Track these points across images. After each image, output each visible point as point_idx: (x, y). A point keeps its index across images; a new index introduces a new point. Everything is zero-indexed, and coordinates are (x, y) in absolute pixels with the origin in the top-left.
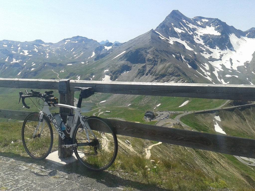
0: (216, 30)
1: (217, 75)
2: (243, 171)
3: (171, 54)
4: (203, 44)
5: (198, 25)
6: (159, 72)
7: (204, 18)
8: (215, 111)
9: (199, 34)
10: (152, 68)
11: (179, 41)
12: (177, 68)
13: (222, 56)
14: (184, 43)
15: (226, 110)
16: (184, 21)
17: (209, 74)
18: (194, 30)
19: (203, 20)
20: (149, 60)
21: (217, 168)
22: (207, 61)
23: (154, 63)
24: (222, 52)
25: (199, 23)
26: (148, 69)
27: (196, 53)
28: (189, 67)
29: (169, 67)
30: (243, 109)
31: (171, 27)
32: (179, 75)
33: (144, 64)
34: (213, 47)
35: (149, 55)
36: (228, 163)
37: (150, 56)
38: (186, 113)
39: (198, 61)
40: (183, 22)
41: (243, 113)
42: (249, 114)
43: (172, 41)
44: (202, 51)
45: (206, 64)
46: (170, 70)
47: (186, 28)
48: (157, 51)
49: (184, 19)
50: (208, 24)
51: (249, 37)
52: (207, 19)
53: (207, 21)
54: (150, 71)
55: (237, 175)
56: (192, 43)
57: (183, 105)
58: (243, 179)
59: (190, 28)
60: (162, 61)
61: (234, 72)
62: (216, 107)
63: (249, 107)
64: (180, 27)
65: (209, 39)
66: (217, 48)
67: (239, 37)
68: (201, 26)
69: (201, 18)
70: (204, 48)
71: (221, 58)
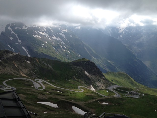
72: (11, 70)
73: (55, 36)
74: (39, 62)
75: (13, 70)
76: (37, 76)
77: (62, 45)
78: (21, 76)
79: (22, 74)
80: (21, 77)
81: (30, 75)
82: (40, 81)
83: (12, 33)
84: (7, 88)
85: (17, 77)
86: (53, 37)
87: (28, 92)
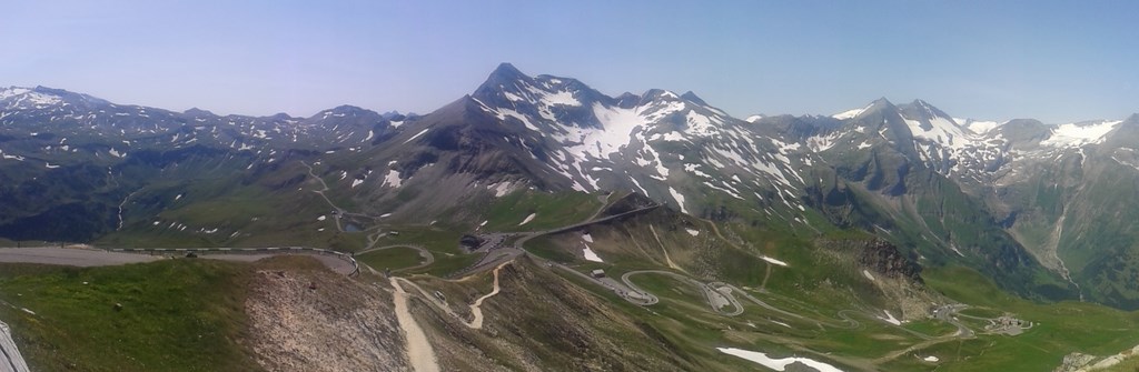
0: (574, 97)
1: (579, 169)
2: (637, 317)
3: (503, 134)
4: (554, 120)
5: (545, 89)
6: (483, 166)
7: (554, 78)
8: (582, 227)
9: (548, 104)
10: (471, 160)
11: (514, 114)
12: (514, 159)
13: (583, 137)
14: (522, 117)
15: (600, 223)
16: (522, 81)
17: (567, 167)
18: (540, 96)
19: (553, 81)
20: (463, 147)
21: (598, 321)
22: (560, 146)
23: (474, 151)
24: (584, 131)
25: (546, 85)
26: (463, 162)
27: (543, 135)
28: (533, 157)
29: (499, 158)
30: (625, 219)
31: (500, 90)
32: (517, 172)
33: (456, 154)
34: (569, 124)
35: (463, 139)
36: (613, 308)
37: (465, 140)
38: (532, 235)
39: (547, 148)
40: (519, 84)
41: (625, 226)
42: (634, 226)
43: (502, 114)
44: (553, 131)
45: (559, 152)
46: (501, 163)
47: (524, 94)
48: (478, 131)
49: (522, 78)
50: (561, 88)
51: (622, 106)
52: (559, 79)
53: (559, 82)
54: (466, 165)
55: (630, 326)
56: (536, 118)
57: (526, 221)
58: (638, 330)
59: (531, 94)
60: (486, 147)
61: (604, 163)
62: (583, 220)
63: (633, 215)
64: (514, 91)
65: (563, 112)
66: (575, 125)
67: (608, 108)
68: (549, 91)
69: (548, 78)
70: (557, 126)
71: (582, 140)
72: (642, 247)
73: (763, 161)
74: (723, 235)
75: (648, 247)
76: (715, 273)
77: (783, 187)
78: (668, 265)
79: (669, 261)
80: (667, 267)
81: (694, 270)
82: (727, 289)
83: (645, 149)
84: (632, 294)
85: (657, 268)
86: (756, 162)
87: (688, 316)
